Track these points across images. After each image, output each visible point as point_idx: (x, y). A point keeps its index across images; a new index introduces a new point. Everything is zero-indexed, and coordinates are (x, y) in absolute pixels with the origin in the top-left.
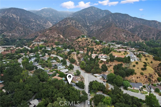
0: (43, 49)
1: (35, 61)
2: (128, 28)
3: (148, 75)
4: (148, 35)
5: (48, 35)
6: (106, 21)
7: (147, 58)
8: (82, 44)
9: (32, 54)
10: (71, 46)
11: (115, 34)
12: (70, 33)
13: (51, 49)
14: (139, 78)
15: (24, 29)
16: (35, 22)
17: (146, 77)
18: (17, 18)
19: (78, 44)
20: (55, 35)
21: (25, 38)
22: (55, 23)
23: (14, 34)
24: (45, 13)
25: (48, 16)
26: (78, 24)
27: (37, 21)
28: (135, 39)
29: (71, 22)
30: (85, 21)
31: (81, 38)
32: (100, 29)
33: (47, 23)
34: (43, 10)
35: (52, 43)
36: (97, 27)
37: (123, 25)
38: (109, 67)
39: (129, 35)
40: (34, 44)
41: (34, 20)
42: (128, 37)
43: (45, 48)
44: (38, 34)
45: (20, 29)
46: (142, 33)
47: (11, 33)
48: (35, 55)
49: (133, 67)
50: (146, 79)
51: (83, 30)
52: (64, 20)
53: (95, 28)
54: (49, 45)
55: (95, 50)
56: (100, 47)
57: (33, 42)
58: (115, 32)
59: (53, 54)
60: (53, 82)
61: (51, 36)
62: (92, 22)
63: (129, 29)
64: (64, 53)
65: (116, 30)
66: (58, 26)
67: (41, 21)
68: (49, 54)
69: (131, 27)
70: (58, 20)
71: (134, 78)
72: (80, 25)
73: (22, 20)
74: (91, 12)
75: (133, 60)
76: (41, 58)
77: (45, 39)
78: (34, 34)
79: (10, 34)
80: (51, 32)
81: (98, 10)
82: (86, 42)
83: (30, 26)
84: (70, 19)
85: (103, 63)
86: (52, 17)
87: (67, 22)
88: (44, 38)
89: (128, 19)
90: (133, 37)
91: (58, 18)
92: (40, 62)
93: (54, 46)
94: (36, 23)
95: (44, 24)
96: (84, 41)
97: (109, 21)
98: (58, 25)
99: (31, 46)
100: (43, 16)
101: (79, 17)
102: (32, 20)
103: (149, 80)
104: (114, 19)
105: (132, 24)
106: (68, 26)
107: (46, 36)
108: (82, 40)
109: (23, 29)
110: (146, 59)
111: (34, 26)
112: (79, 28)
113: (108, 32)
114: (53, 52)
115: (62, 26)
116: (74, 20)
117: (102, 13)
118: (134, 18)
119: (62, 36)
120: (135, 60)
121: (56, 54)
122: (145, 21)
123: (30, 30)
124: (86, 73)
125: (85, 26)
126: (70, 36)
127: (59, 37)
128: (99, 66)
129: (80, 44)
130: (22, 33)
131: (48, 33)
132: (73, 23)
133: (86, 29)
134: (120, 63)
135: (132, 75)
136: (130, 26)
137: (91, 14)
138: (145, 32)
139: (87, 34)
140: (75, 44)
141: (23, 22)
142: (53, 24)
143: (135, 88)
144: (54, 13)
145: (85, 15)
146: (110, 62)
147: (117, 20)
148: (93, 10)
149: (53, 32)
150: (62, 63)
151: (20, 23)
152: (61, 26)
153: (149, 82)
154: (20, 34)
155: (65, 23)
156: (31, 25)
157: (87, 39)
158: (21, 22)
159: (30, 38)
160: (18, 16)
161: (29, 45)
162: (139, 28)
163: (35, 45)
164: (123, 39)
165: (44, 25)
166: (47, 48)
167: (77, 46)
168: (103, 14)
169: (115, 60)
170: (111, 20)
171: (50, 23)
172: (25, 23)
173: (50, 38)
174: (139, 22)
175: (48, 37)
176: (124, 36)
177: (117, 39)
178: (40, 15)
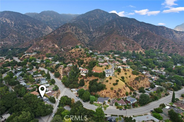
0: (33, 61)
1: (21, 75)
2: (133, 34)
3: (117, 90)
4: (152, 43)
5: (43, 44)
6: (109, 27)
7: (127, 72)
8: (76, 55)
9: (20, 67)
10: (63, 57)
11: (115, 42)
12: (67, 42)
13: (41, 62)
14: (108, 93)
15: (19, 36)
16: (32, 27)
17: (115, 92)
18: (12, 23)
19: (70, 55)
20: (50, 45)
21: (19, 47)
22: (56, 28)
23: (7, 42)
24: (45, 16)
25: (48, 20)
26: (79, 31)
27: (34, 26)
28: (135, 48)
29: (71, 28)
30: (88, 26)
31: (75, 49)
32: (102, 37)
33: (47, 28)
34: (42, 13)
35: (44, 54)
36: (100, 34)
37: (128, 31)
38: (86, 82)
39: (130, 44)
40: (24, 55)
41: (31, 25)
42: (128, 46)
43: (35, 61)
44: (33, 42)
45: (14, 37)
46: (146, 40)
48: (22, 69)
49: (106, 82)
50: (114, 94)
51: (84, 37)
52: (63, 26)
53: (97, 34)
54: (40, 57)
55: (85, 63)
56: (89, 59)
57: (25, 52)
58: (114, 40)
59: (42, 67)
60: (28, 97)
61: (45, 46)
62: (96, 27)
63: (134, 36)
64: (52, 66)
65: (117, 38)
66: (56, 33)
67: (40, 26)
68: (37, 68)
69: (137, 33)
70: (60, 25)
71: (104, 93)
72: (81, 32)
73: (17, 26)
74: (96, 16)
75: (108, 75)
76: (28, 72)
77: (39, 49)
78: (29, 43)
79: (2, 42)
80: (46, 42)
81: (104, 13)
82: (79, 53)
83: (26, 32)
84: (70, 25)
85: (82, 78)
86: (52, 21)
87: (67, 29)
88: (37, 48)
89: (134, 24)
90: (133, 46)
91: (59, 23)
92: (25, 77)
93: (45, 57)
94: (34, 28)
95: (43, 29)
96: (78, 51)
97: (113, 26)
98: (56, 31)
99: (21, 58)
100: (42, 20)
101: (82, 21)
103: (118, 94)
104: (119, 25)
105: (138, 30)
106: (66, 33)
107: (40, 46)
108: (76, 51)
109: (17, 36)
110: (126, 74)
111: (31, 32)
112: (79, 35)
113: (108, 40)
114: (42, 65)
115: (61, 33)
116: (75, 25)
117: (108, 16)
118: (141, 24)
119: (57, 45)
120: (109, 76)
121: (45, 67)
122: (152, 27)
123: (26, 36)
124: (65, 88)
125: (88, 32)
126: (67, 46)
127: (54, 47)
128: (78, 80)
129: (73, 55)
130: (16, 41)
131: (43, 42)
132: (74, 29)
133: (89, 35)
134: (96, 78)
135: (103, 90)
136: (135, 32)
137: (96, 19)
138: (149, 39)
139: (89, 41)
140: (67, 56)
141: (19, 28)
142: (53, 29)
143: (100, 103)
144: (55, 16)
145: (89, 19)
146: (88, 77)
147: (122, 26)
148: (99, 13)
149: (47, 42)
150: (46, 77)
151: (15, 29)
152: (59, 33)
153: (117, 96)
154: (14, 42)
155: (64, 30)
156: (28, 31)
157: (81, 50)
158: (16, 28)
159: (24, 46)
160: (13, 20)
161: (19, 57)
162: (144, 35)
163: (26, 57)
164: (122, 48)
165: (42, 31)
166: (37, 60)
167: (69, 58)
168: (109, 18)
169: (92, 76)
170: (115, 26)
171: (49, 28)
173: (44, 48)
174: (146, 27)
175: (43, 47)
176: (125, 45)
177: (116, 48)
178: (39, 19)
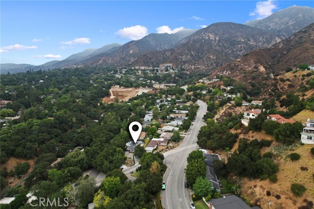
5: (238, 66)
8: (291, 86)
15: (218, 57)
16: (245, 43)
18: (215, 40)
20: (250, 66)
23: (199, 66)
27: (250, 41)
31: (296, 72)
41: (243, 39)
43: (201, 90)
45: (211, 58)
47: (194, 65)
59: (205, 101)
61: (242, 69)
68: (194, 101)
71: (258, 190)
73: (222, 42)
77: (229, 73)
79: (193, 67)
80: (245, 61)
82: (303, 81)
83: (233, 51)
85: (239, 131)
88: (226, 73)
93: (222, 86)
94: (247, 44)
96: (304, 76)
100: (269, 29)
102: (239, 40)
108: (295, 76)
109: (215, 58)
111: (241, 51)
121: (208, 101)
124: (196, 144)
127: (255, 70)
129: (282, 85)
130: (212, 64)
131: (239, 61)
135: (262, 180)
141: (223, 45)
146: (253, 130)
149: (247, 61)
150: (188, 117)
151: (217, 48)
154: (209, 66)
156: (236, 49)
158: (219, 46)
160: (219, 35)
172: (225, 47)
178: (264, 28)
